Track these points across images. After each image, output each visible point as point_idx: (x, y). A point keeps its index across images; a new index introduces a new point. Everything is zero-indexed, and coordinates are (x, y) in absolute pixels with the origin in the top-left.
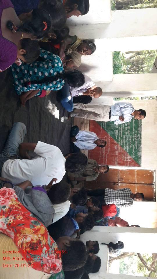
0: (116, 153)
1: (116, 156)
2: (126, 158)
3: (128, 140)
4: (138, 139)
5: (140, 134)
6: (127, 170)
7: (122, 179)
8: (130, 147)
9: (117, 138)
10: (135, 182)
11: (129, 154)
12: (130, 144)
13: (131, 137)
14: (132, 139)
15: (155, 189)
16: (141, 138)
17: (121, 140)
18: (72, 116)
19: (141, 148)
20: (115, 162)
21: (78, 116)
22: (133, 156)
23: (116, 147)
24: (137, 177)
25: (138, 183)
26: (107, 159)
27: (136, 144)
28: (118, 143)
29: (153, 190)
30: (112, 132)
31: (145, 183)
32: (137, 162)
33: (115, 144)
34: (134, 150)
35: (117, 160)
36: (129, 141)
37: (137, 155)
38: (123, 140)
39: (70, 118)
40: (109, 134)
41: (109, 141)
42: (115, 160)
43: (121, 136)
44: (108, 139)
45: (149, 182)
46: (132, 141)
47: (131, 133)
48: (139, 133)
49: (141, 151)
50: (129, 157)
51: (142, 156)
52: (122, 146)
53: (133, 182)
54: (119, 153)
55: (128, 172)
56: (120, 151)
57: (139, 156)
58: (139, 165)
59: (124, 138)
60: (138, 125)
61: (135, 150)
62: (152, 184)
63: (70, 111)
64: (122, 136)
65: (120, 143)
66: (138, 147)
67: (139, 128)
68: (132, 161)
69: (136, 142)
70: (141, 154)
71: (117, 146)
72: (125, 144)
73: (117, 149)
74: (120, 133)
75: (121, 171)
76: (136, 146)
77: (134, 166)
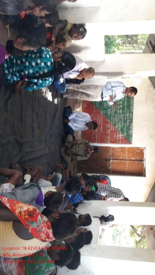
0: (109, 132)
1: (109, 134)
2: (118, 136)
3: (120, 118)
4: (130, 118)
5: (132, 113)
6: (119, 147)
7: (114, 156)
8: (122, 125)
9: (109, 117)
10: (126, 159)
11: (121, 132)
12: (122, 122)
13: (123, 116)
14: (124, 118)
15: (145, 165)
16: (132, 116)
17: (114, 119)
18: (64, 96)
19: (133, 126)
20: (107, 140)
21: (71, 96)
22: (125, 134)
23: (108, 126)
24: (128, 154)
25: (129, 159)
26: (100, 137)
27: (128, 123)
28: (110, 122)
29: (143, 166)
30: (105, 111)
31: (136, 159)
32: (128, 139)
33: (108, 123)
34: (125, 128)
35: (109, 138)
36: (121, 120)
37: (129, 133)
38: (115, 119)
39: (62, 99)
40: (102, 113)
41: (102, 120)
42: (107, 138)
43: (113, 115)
44: (100, 118)
45: (140, 159)
46: (124, 120)
47: (123, 112)
48: (130, 112)
49: (132, 129)
50: (121, 135)
51: (133, 134)
52: (115, 125)
53: (125, 159)
54: (112, 132)
55: (120, 149)
56: (112, 129)
57: (130, 134)
58: (130, 143)
59: (116, 117)
60: (130, 104)
61: (127, 128)
62: (142, 160)
63: (62, 92)
64: (115, 115)
65: (113, 122)
66: (129, 126)
67: (131, 107)
68: (124, 139)
69: (128, 121)
70: (132, 132)
71: (109, 124)
72: (117, 122)
73: (109, 127)
74: (112, 112)
75: (113, 149)
76: (128, 124)
77: (126, 143)
